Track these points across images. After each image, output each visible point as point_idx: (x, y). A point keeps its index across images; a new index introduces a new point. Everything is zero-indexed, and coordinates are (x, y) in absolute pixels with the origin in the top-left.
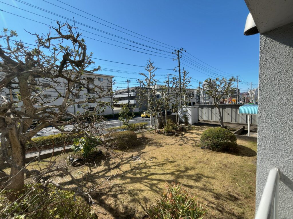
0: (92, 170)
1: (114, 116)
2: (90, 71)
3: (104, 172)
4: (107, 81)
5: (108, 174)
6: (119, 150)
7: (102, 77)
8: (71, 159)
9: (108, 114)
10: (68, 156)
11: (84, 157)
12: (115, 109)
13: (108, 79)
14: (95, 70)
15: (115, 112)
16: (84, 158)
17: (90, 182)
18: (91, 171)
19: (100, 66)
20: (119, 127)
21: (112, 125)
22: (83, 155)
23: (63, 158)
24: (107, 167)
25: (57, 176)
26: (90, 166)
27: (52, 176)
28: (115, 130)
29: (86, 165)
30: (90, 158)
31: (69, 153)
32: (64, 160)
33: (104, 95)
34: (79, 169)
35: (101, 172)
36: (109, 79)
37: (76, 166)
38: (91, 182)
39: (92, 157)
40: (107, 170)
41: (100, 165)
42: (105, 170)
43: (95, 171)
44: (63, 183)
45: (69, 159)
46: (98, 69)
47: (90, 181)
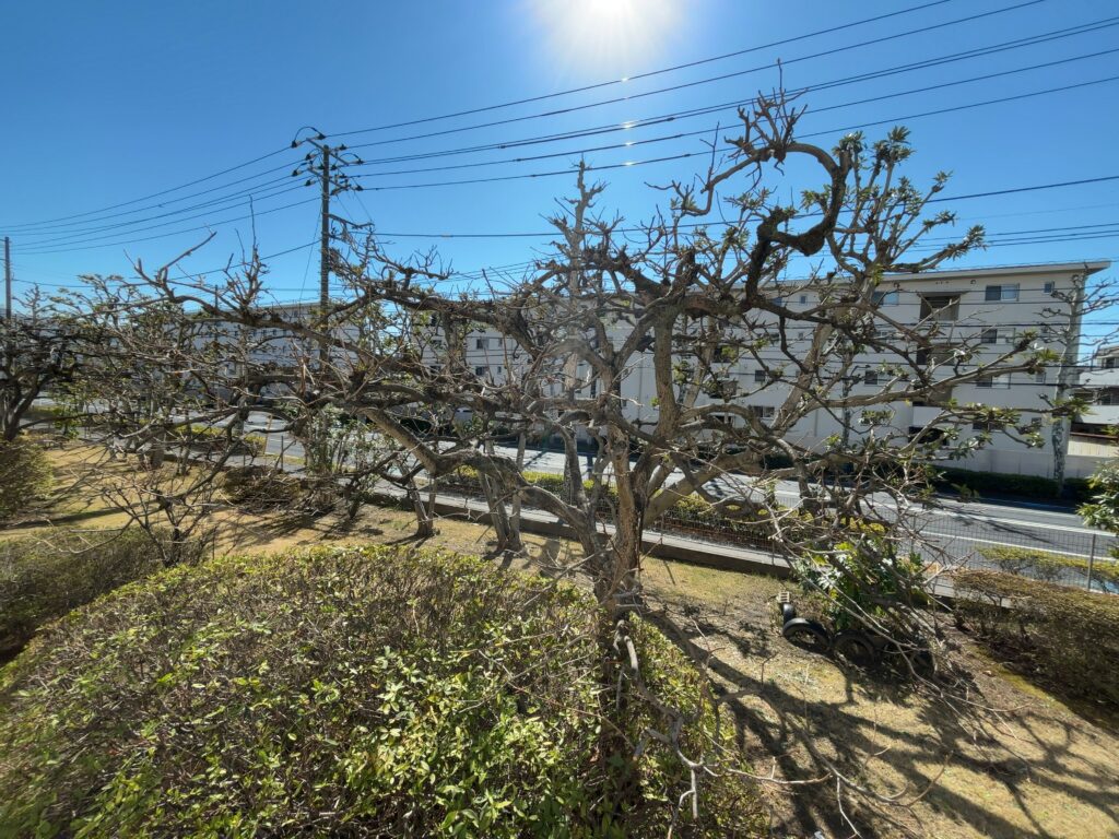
0: (856, 696)
1: (1061, 488)
2: (917, 265)
3: (914, 749)
4: (1047, 297)
5: (930, 771)
6: (1046, 688)
7: (1014, 281)
8: (786, 607)
9: (1022, 473)
10: (782, 592)
11: (833, 624)
12: (1077, 448)
13: (1057, 286)
14: (952, 251)
15: (1070, 470)
16: (832, 629)
17: (831, 740)
18: (851, 701)
19: (977, 228)
20: (1082, 558)
21: (1031, 535)
22: (832, 615)
23: (763, 594)
24: (936, 735)
25: (733, 639)
26: (850, 676)
27: (718, 632)
28: (1050, 571)
29: (839, 665)
30: (859, 643)
31: (787, 583)
32: (765, 602)
33: (980, 371)
34: (806, 661)
35: (895, 735)
36: (1063, 284)
37: (796, 644)
38: (839, 747)
39: (868, 641)
40: (931, 746)
41: (899, 701)
42: (920, 740)
43: (865, 709)
44: (740, 674)
45: (781, 606)
46: (964, 247)
47: (832, 735)
